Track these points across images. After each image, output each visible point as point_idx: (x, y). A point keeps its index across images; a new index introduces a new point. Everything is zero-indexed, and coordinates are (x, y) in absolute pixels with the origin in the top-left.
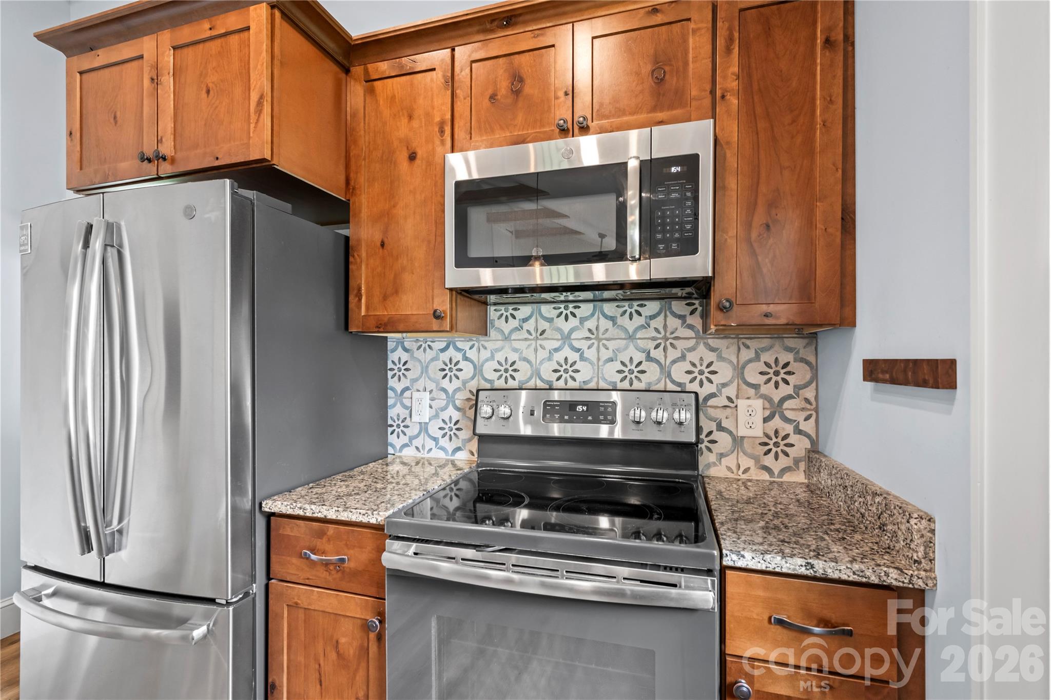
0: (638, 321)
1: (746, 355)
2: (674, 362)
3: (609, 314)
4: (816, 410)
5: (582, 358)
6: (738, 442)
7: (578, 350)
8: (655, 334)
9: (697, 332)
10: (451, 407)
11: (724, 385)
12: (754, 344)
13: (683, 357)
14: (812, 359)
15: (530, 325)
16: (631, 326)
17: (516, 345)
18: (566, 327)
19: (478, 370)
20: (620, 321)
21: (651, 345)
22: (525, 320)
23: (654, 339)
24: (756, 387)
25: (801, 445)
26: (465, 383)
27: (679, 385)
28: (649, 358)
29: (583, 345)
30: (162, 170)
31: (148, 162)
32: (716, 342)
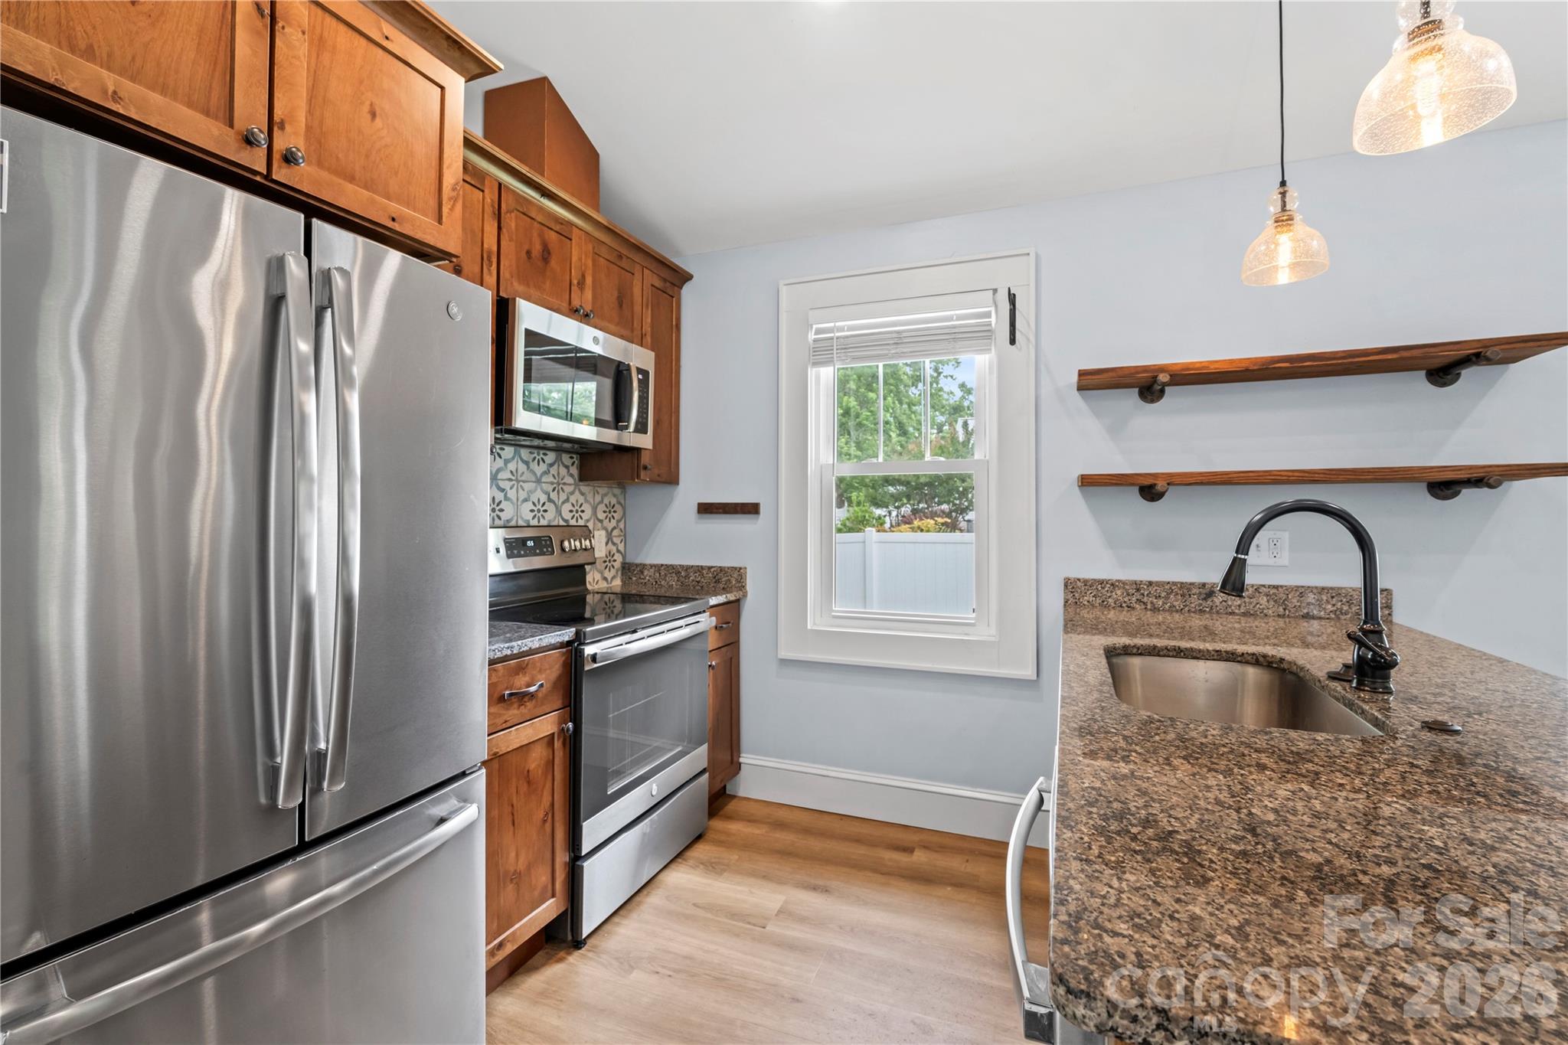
0: (543, 467)
1: (598, 498)
2: (563, 503)
3: (525, 458)
4: (625, 536)
7: (503, 490)
8: (552, 479)
9: (575, 480)
11: (588, 521)
12: (601, 489)
13: (567, 500)
14: (623, 502)
20: (531, 466)
21: (551, 488)
23: (552, 483)
24: (601, 521)
25: (619, 558)
27: (566, 521)
28: (550, 500)
30: (281, 174)
31: (249, 140)
32: (584, 489)
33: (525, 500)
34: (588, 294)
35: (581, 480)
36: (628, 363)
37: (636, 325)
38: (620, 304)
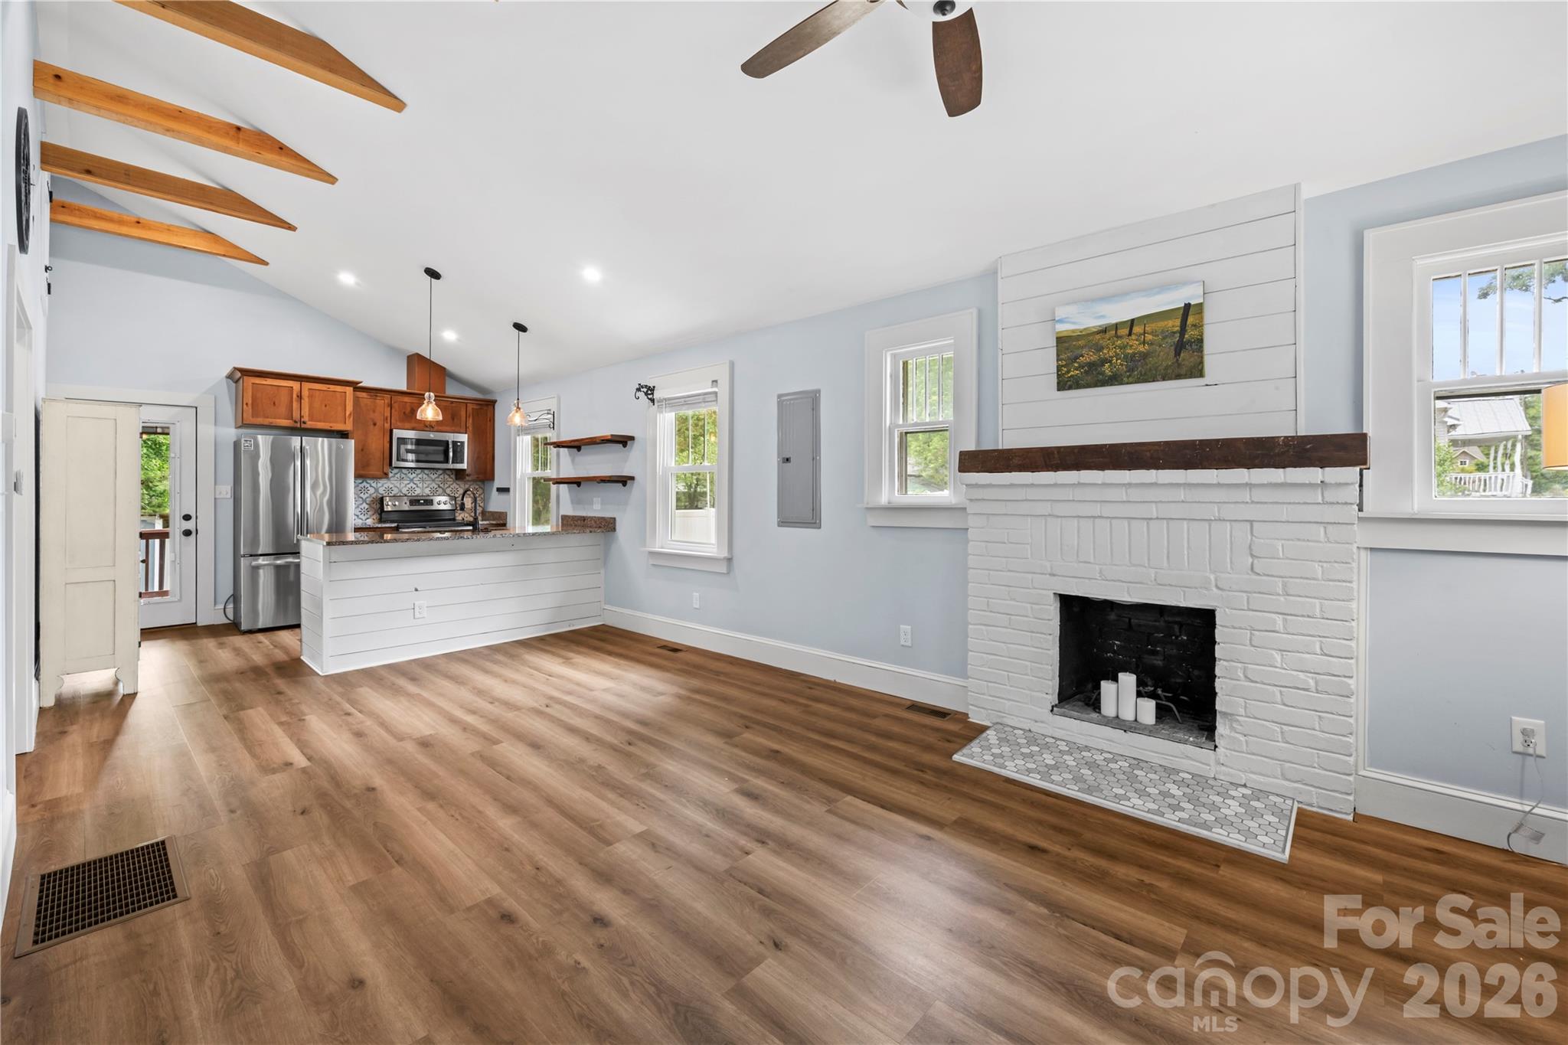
0: (436, 476)
1: (467, 486)
2: (447, 488)
4: (485, 499)
5: (417, 486)
6: (465, 509)
7: (416, 484)
8: (441, 480)
10: (364, 504)
12: (469, 483)
13: (449, 487)
14: (484, 487)
15: (398, 475)
16: (433, 477)
17: (393, 482)
18: (412, 477)
19: (377, 490)
20: (430, 476)
21: (440, 483)
22: (396, 474)
24: (469, 495)
25: (482, 509)
26: (371, 495)
28: (439, 487)
29: (418, 482)
30: (303, 426)
31: (296, 422)
32: (458, 483)
33: (426, 487)
35: (456, 479)
36: (450, 441)
37: (463, 424)
38: (453, 419)
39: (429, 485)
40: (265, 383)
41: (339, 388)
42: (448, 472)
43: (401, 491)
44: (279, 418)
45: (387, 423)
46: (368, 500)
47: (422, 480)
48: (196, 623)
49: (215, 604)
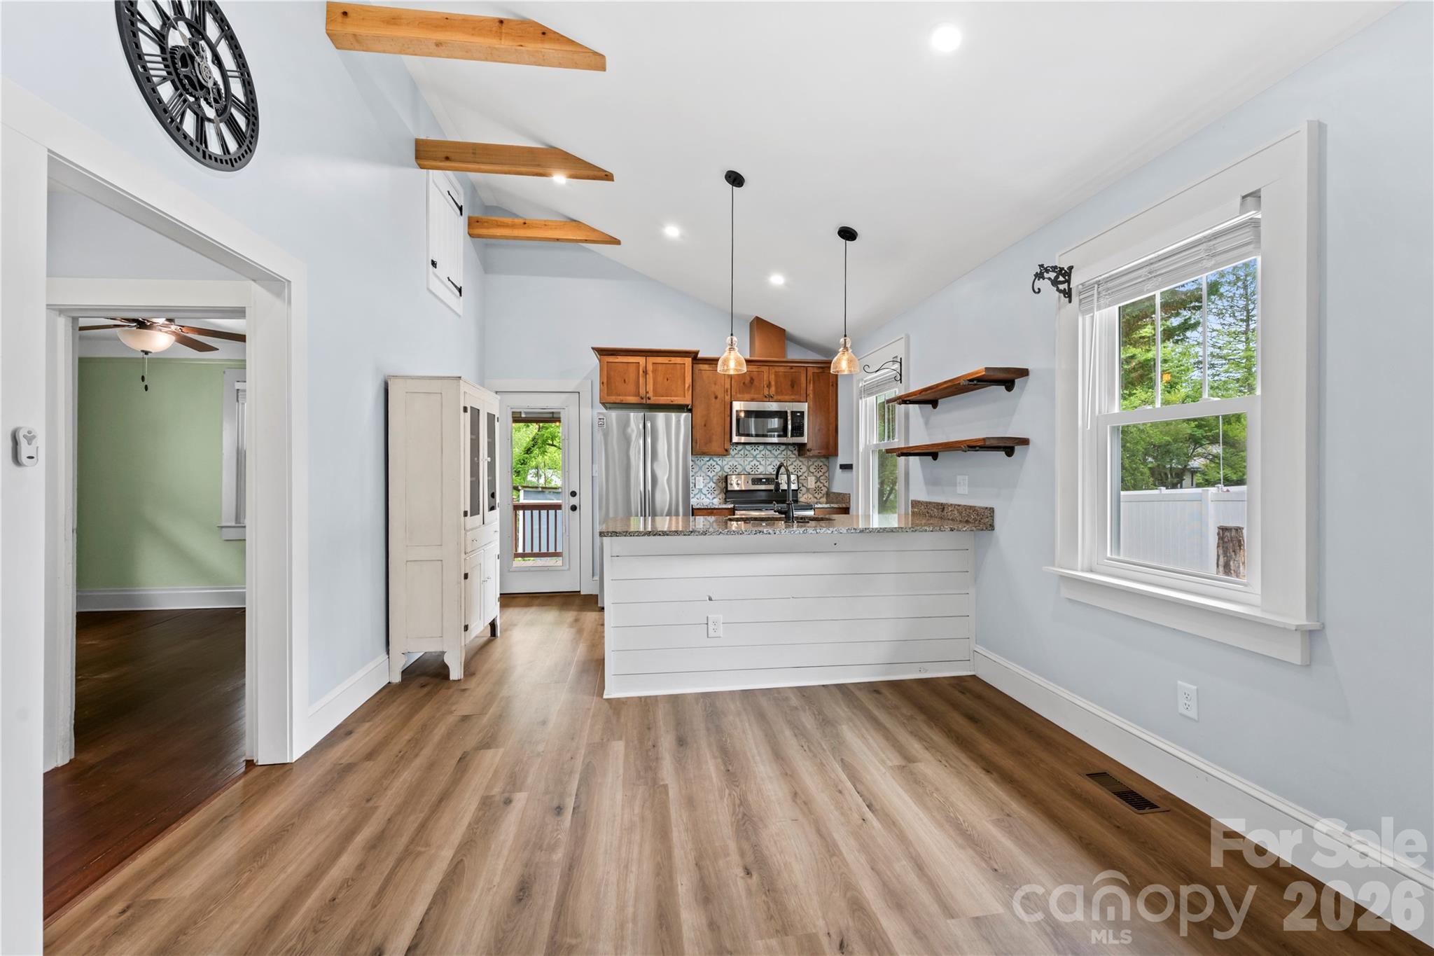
0: (779, 452)
1: (810, 463)
2: (789, 465)
3: (769, 449)
4: (829, 479)
5: (760, 464)
6: (808, 490)
7: (759, 461)
8: (784, 456)
9: (796, 456)
10: (711, 482)
11: (804, 473)
12: (812, 460)
13: (792, 464)
14: (827, 464)
15: (742, 452)
16: (776, 453)
17: (737, 459)
18: (755, 453)
19: (722, 468)
20: (773, 452)
21: (783, 460)
22: (740, 450)
24: (813, 473)
25: (825, 490)
26: (717, 473)
29: (761, 459)
30: (648, 402)
31: (642, 398)
32: (801, 459)
33: (769, 465)
34: (773, 389)
35: (799, 455)
36: (788, 411)
37: (803, 392)
38: (793, 387)
39: (772, 462)
40: (617, 360)
41: (678, 360)
42: (791, 448)
43: (745, 469)
44: (629, 396)
45: (727, 395)
46: (715, 478)
47: (765, 457)
48: (580, 592)
49: (593, 576)
